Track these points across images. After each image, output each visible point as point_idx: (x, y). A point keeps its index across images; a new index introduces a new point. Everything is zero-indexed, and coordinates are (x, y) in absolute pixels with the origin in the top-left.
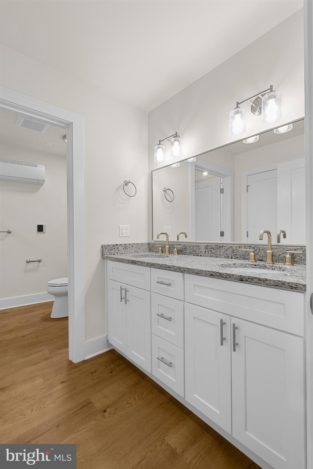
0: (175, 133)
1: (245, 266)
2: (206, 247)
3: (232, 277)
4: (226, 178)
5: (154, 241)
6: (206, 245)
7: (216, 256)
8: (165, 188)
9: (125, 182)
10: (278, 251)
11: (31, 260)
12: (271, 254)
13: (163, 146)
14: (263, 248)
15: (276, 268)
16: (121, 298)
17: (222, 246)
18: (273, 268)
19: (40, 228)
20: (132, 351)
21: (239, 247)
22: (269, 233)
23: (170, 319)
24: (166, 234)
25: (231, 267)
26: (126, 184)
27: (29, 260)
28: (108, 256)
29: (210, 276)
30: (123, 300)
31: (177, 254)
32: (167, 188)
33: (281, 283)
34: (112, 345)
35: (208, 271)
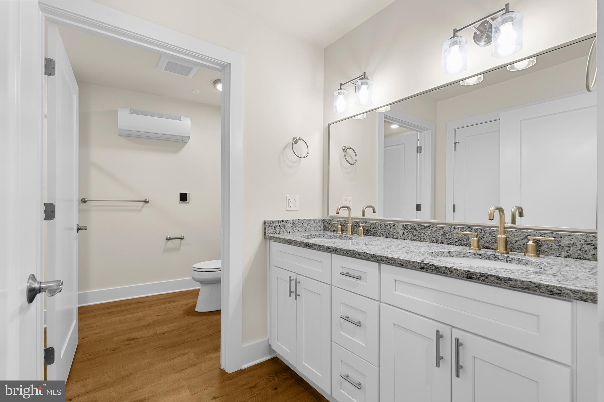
0: (363, 74)
1: (465, 256)
2: (405, 227)
3: (454, 272)
4: (425, 132)
5: (331, 217)
6: (405, 224)
7: (419, 239)
8: (345, 147)
9: (293, 139)
10: (515, 236)
11: (172, 237)
12: (505, 239)
13: (345, 91)
14: (490, 231)
15: (513, 261)
16: (290, 292)
17: (429, 226)
18: (509, 259)
19: (183, 197)
20: (304, 363)
21: (454, 228)
22: (501, 210)
23: (359, 324)
24: (348, 208)
25: (444, 256)
26: (296, 141)
27: (170, 237)
28: (272, 236)
29: (420, 269)
30: (293, 295)
31: (364, 234)
32: (347, 147)
33: (533, 285)
34: (275, 352)
35: (417, 262)
